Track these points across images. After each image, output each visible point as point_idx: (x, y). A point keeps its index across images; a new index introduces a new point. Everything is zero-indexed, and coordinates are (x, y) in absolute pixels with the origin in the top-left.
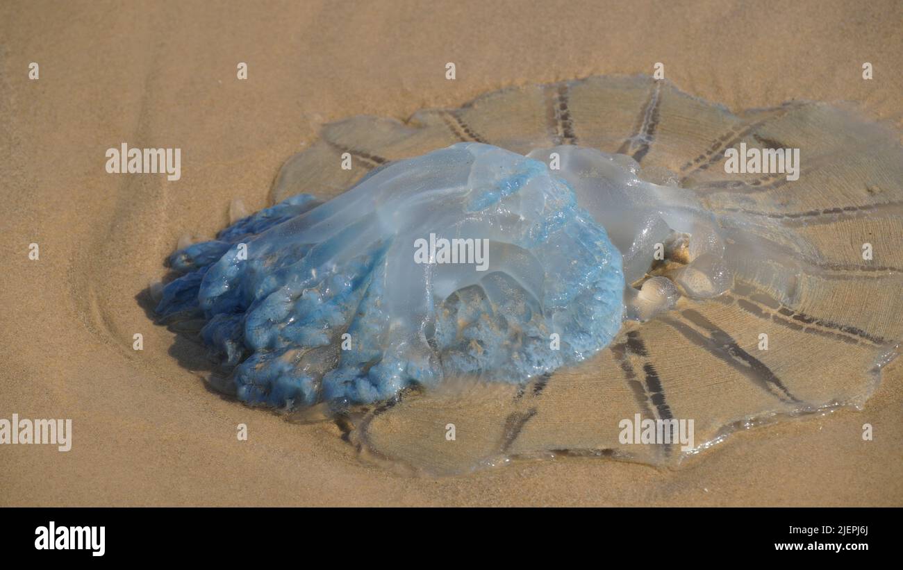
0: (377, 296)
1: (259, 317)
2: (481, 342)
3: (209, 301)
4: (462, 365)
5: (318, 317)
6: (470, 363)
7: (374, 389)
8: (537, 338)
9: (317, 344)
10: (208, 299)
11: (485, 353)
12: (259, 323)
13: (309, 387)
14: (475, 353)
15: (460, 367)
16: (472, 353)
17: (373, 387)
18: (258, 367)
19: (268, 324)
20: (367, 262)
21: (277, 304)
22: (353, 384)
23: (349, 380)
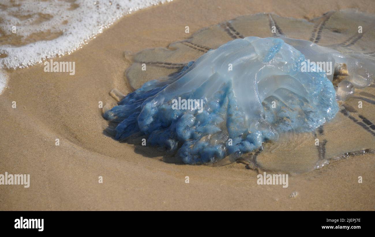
0: (235, 106)
1: (182, 125)
2: (288, 117)
3: (146, 127)
4: (285, 128)
5: (210, 121)
6: (288, 127)
7: (252, 144)
8: (311, 111)
9: (216, 131)
10: (145, 126)
11: (292, 122)
12: (183, 128)
13: (220, 149)
14: (288, 123)
15: (284, 129)
16: (287, 122)
17: (251, 144)
18: (190, 147)
19: (187, 128)
20: (223, 93)
21: (188, 119)
22: (242, 144)
23: (238, 143)
